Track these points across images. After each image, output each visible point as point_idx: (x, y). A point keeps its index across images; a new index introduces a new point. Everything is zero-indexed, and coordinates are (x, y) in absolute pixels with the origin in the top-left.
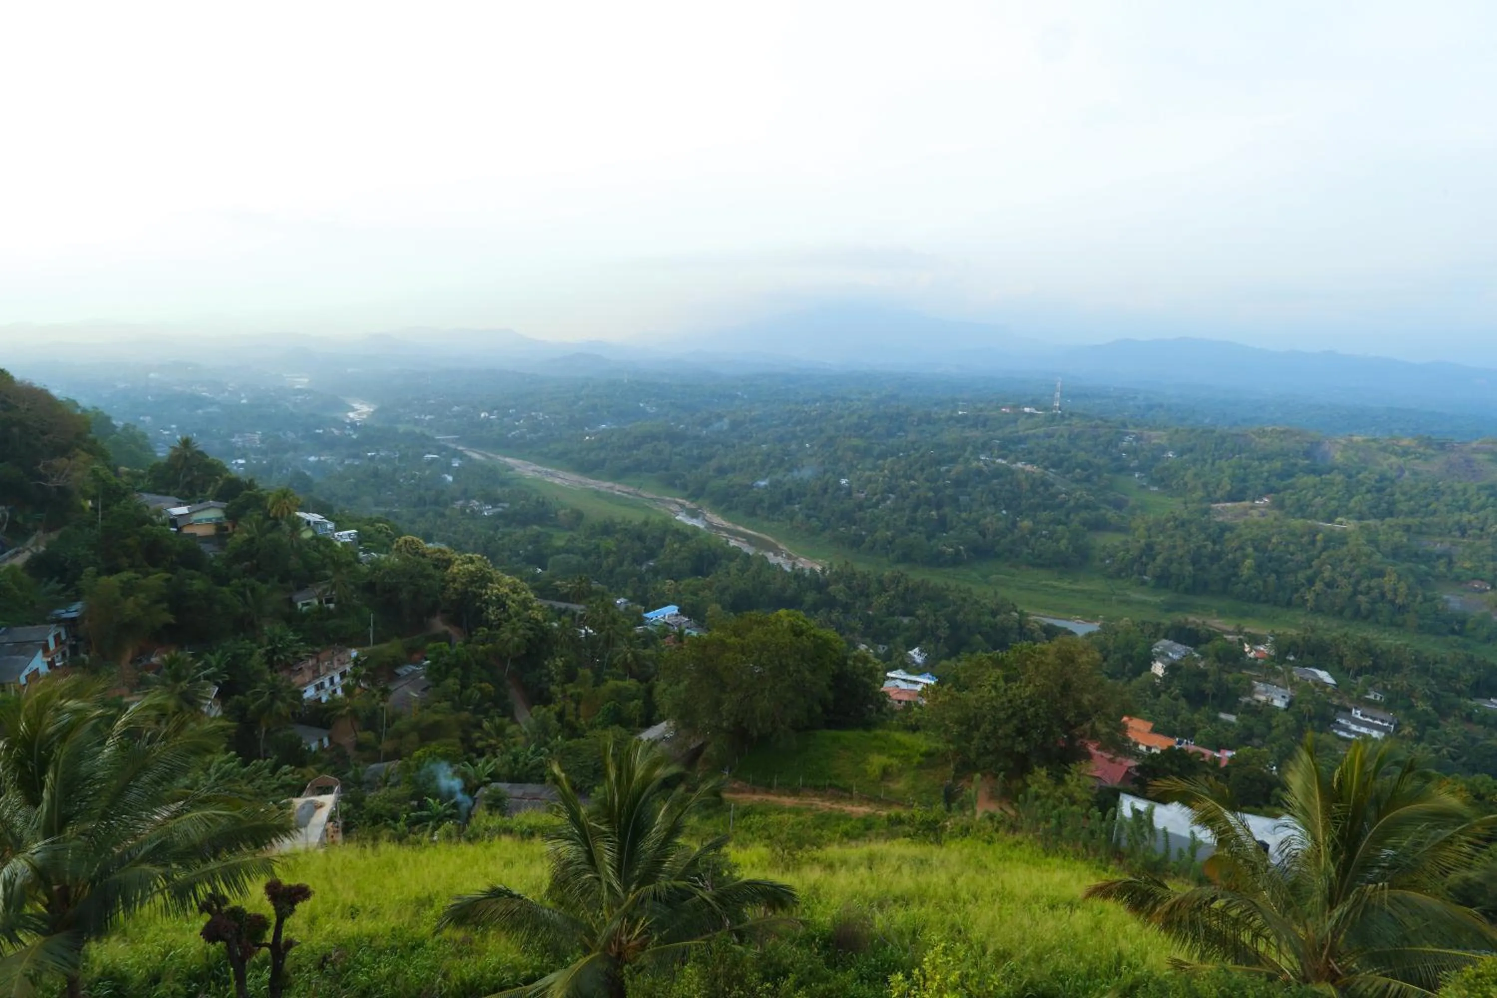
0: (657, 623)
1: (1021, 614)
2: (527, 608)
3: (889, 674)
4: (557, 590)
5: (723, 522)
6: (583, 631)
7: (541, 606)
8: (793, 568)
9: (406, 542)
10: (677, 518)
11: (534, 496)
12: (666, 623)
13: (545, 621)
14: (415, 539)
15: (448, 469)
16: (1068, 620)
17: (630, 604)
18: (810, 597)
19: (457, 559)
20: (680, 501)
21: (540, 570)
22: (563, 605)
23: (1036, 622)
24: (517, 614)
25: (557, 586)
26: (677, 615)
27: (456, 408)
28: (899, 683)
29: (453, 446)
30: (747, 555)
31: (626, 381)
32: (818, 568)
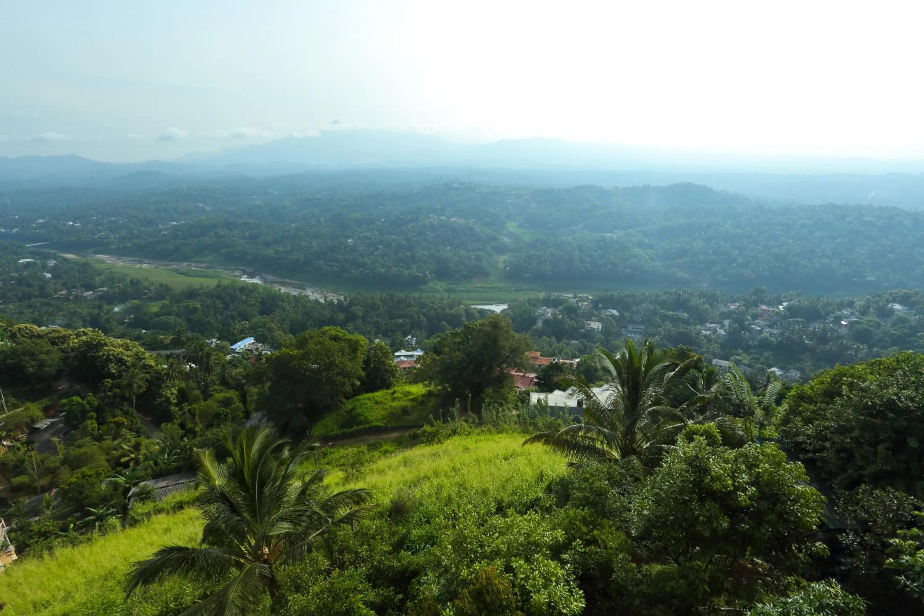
0: (241, 351)
1: (465, 305)
2: (140, 359)
3: (396, 354)
4: (162, 343)
5: (274, 278)
6: (188, 366)
7: (151, 356)
8: (325, 300)
9: (20, 329)
10: (242, 279)
11: (128, 279)
12: (247, 350)
13: (157, 365)
14: (28, 325)
15: (45, 268)
16: (491, 304)
17: (219, 342)
18: (341, 316)
19: (71, 335)
20: (241, 268)
21: (144, 331)
22: (168, 352)
23: (475, 309)
24: (134, 365)
25: (161, 339)
26: (253, 343)
27: (40, 221)
28: (402, 358)
29: (44, 250)
30: (295, 297)
31: (185, 189)
32: (342, 298)
